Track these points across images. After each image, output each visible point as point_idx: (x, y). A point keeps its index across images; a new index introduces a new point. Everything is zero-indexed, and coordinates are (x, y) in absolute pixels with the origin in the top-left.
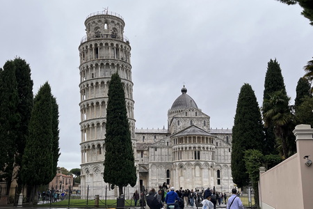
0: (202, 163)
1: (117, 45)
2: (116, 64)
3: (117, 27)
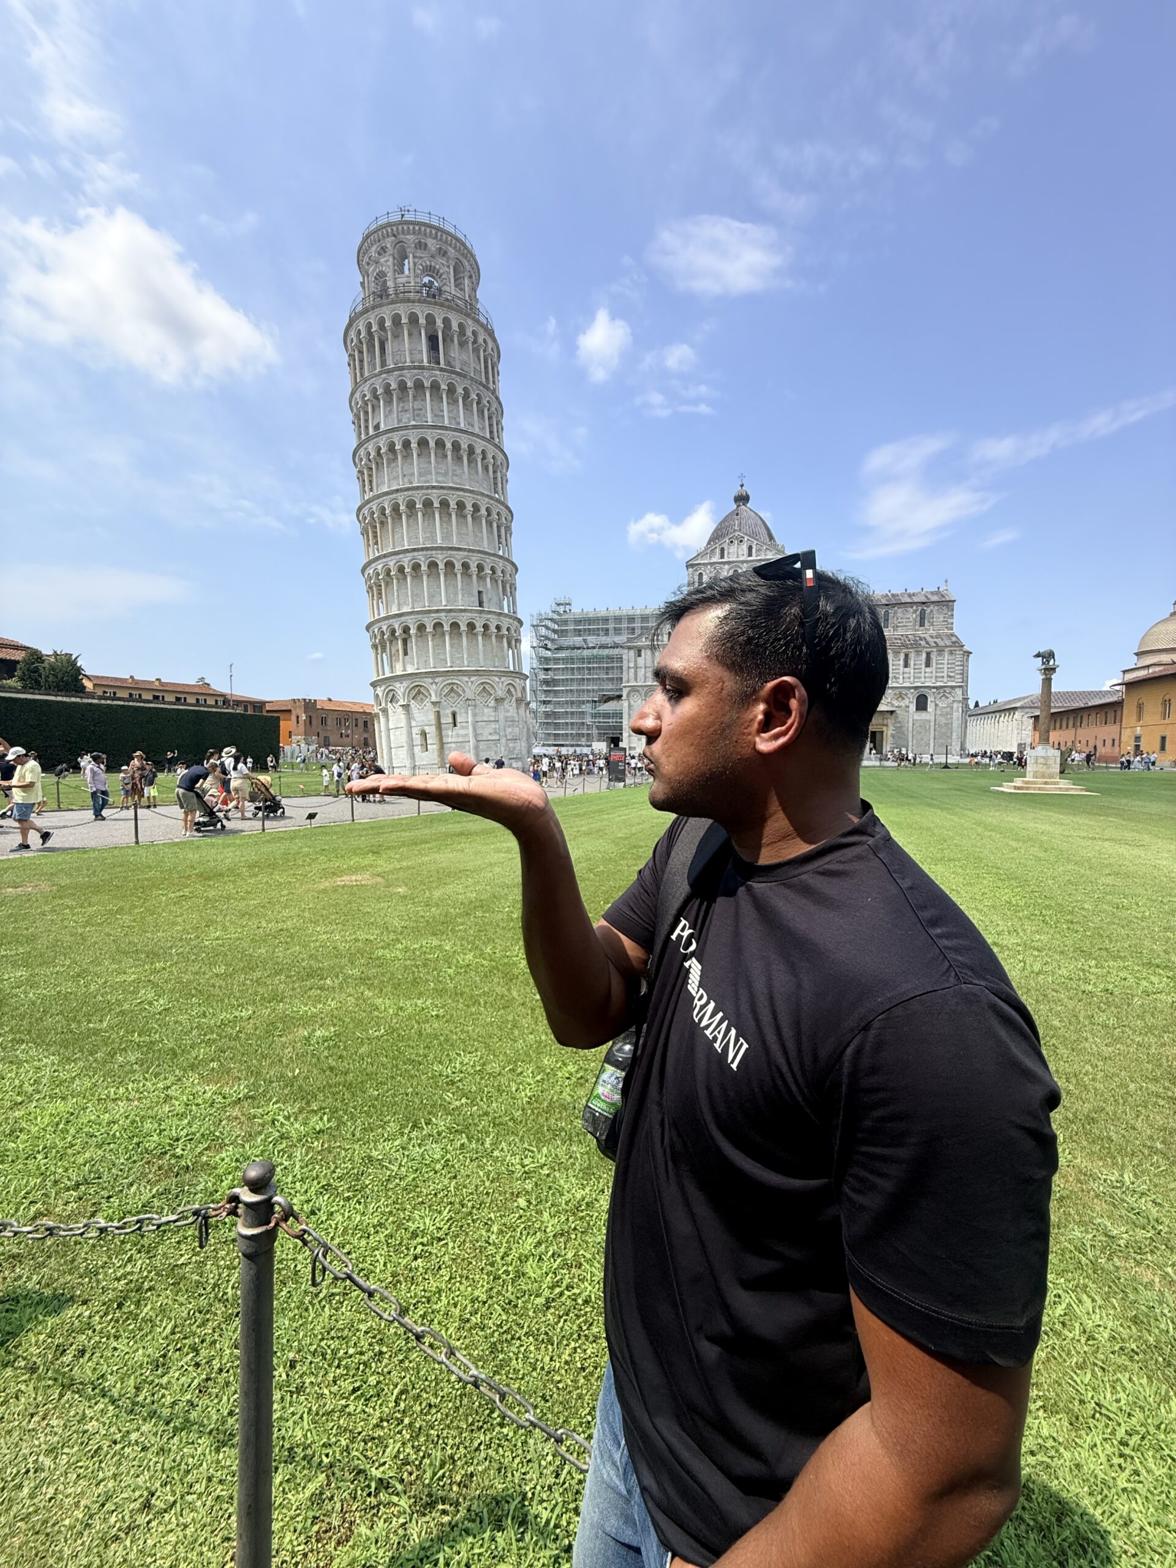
1: (430, 319)
2: (427, 384)
3: (439, 263)
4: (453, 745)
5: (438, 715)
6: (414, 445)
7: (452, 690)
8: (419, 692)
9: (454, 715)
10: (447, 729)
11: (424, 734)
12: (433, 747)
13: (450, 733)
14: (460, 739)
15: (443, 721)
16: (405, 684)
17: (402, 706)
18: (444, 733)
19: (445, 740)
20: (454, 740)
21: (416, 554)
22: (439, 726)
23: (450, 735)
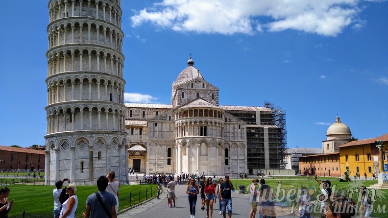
0: (209, 140)
4: (98, 169)
5: (92, 153)
6: (89, 26)
7: (100, 141)
8: (82, 141)
9: (99, 153)
10: (96, 160)
11: (82, 163)
12: (86, 170)
13: (97, 162)
14: (102, 166)
15: (94, 156)
16: (74, 136)
17: (71, 148)
18: (94, 162)
19: (95, 166)
20: (99, 166)
21: (87, 74)
22: (91, 159)
23: (97, 164)
